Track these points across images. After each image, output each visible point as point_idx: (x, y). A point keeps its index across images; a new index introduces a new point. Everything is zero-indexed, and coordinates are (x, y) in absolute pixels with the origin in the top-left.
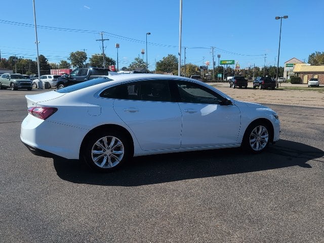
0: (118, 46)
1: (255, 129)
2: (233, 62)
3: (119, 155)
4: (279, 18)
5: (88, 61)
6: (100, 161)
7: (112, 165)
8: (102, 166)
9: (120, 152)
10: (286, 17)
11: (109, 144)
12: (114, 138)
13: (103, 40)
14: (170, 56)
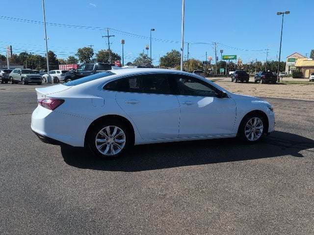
0: (123, 42)
1: (250, 121)
2: (235, 58)
3: (120, 144)
4: (281, 13)
5: (94, 57)
6: (104, 149)
7: (114, 153)
8: (105, 153)
9: (122, 140)
10: (288, 13)
11: (111, 133)
12: (116, 128)
13: (109, 37)
14: (174, 51)
